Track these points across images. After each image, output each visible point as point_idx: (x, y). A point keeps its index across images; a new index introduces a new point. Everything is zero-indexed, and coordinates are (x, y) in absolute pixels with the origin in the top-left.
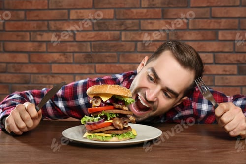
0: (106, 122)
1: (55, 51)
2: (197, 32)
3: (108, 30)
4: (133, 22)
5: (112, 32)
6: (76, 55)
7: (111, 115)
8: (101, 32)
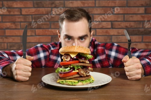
0: (74, 71)
1: (7, 21)
2: (101, 8)
3: (43, 7)
4: (60, 2)
5: (46, 9)
6: (22, 24)
7: (78, 67)
8: (39, 9)
